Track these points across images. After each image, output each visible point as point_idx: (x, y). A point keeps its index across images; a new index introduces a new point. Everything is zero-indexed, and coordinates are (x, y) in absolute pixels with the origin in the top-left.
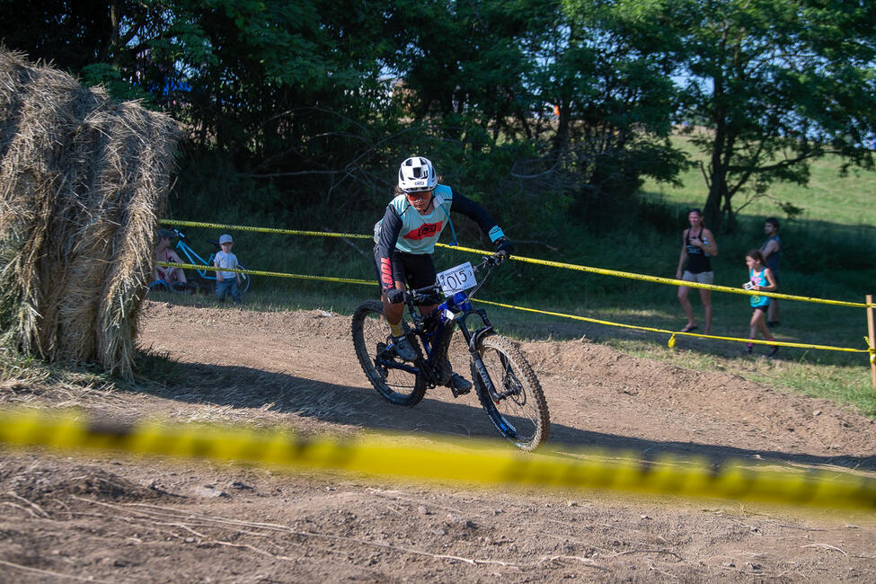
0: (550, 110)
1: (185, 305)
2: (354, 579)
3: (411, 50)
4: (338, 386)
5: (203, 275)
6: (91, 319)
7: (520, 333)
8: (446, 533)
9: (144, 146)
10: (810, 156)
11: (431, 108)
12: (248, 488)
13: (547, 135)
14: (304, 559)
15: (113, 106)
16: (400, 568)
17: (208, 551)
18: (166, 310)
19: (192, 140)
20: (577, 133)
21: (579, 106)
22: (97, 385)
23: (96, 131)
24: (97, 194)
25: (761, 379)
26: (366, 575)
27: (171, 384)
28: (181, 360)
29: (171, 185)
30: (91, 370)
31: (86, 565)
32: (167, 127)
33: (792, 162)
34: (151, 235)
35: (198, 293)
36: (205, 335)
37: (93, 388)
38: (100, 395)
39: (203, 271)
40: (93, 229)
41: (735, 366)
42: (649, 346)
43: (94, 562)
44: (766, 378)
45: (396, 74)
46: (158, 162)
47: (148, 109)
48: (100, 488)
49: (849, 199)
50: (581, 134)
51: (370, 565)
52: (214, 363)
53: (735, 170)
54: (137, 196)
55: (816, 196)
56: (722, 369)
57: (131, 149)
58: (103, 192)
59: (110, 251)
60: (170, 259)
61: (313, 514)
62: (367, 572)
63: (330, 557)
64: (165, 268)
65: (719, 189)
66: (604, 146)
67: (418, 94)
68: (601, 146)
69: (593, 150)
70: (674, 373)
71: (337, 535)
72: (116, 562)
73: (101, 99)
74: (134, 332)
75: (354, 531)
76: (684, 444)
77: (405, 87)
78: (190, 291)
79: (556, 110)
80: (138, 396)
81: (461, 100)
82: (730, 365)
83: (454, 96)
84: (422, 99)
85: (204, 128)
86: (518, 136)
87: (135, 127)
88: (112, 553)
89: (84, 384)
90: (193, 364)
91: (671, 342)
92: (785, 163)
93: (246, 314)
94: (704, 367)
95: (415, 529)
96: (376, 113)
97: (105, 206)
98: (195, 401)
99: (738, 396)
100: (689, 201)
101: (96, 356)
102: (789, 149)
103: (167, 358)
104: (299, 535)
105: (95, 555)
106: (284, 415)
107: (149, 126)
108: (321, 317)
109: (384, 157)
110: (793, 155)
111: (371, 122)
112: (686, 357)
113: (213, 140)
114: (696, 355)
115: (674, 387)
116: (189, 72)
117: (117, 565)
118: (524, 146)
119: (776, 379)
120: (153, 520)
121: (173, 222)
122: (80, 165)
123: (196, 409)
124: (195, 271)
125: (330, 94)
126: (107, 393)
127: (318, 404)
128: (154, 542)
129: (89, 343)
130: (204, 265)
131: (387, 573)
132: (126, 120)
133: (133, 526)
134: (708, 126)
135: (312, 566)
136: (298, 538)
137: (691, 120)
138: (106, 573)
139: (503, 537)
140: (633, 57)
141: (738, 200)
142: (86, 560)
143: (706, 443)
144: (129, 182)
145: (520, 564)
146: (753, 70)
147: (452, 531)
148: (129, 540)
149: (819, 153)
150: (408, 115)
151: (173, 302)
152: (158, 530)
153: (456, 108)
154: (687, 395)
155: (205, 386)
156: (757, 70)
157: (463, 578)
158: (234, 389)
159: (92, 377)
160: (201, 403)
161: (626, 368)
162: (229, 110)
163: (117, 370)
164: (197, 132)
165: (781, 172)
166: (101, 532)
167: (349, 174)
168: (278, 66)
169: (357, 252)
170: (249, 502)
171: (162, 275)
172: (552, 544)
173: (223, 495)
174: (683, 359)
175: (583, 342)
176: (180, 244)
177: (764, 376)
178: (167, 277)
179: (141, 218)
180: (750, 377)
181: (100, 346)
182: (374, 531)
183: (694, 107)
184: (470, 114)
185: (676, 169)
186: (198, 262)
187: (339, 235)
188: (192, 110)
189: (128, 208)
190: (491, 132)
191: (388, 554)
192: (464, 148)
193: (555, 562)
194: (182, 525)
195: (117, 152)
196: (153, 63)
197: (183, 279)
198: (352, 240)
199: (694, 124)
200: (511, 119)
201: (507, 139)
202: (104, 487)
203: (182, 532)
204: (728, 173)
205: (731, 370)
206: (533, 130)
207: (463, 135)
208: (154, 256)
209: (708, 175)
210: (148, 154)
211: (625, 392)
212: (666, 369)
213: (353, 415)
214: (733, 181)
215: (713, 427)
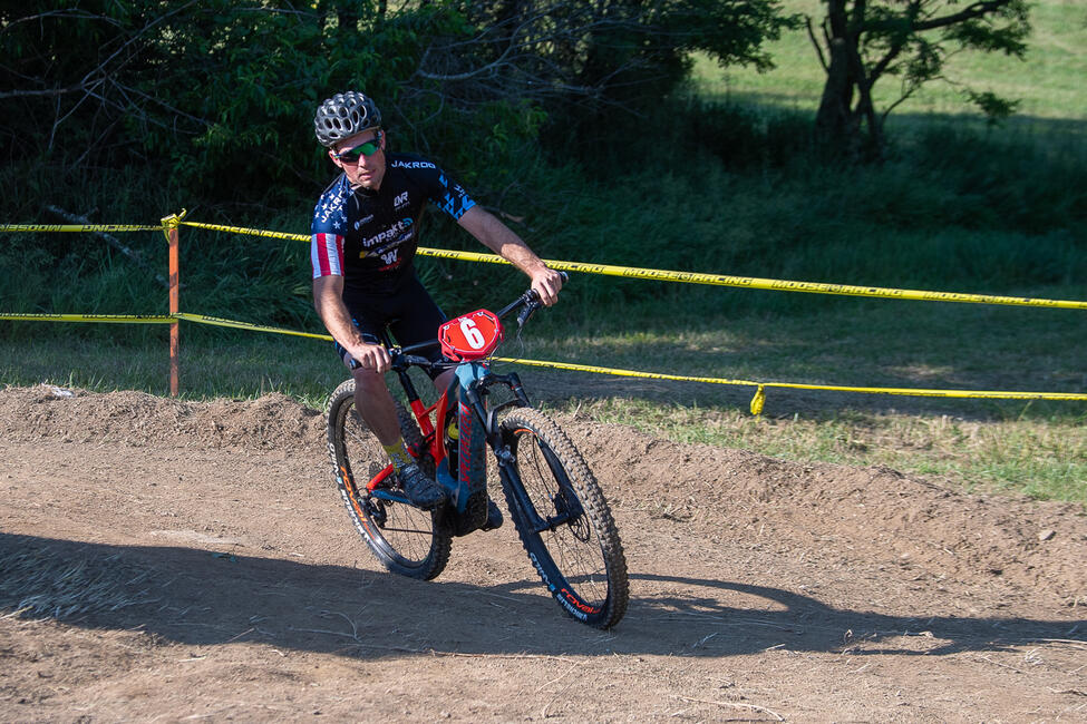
4: (93, 546)
41: (888, 441)
42: (714, 413)
53: (876, 29)
55: (1051, 63)
56: (863, 449)
65: (847, 74)
70: (760, 472)
82: (878, 439)
91: (757, 404)
92: (978, 8)
108: (50, 398)
112: (790, 428)
114: (811, 426)
115: (762, 499)
119: (970, 462)
127: (54, 590)
161: (666, 466)
174: (782, 434)
175: (578, 418)
180: (914, 464)
204: (863, 36)
211: (666, 516)
212: (746, 465)
213: (124, 608)
214: (873, 53)
215: (843, 576)
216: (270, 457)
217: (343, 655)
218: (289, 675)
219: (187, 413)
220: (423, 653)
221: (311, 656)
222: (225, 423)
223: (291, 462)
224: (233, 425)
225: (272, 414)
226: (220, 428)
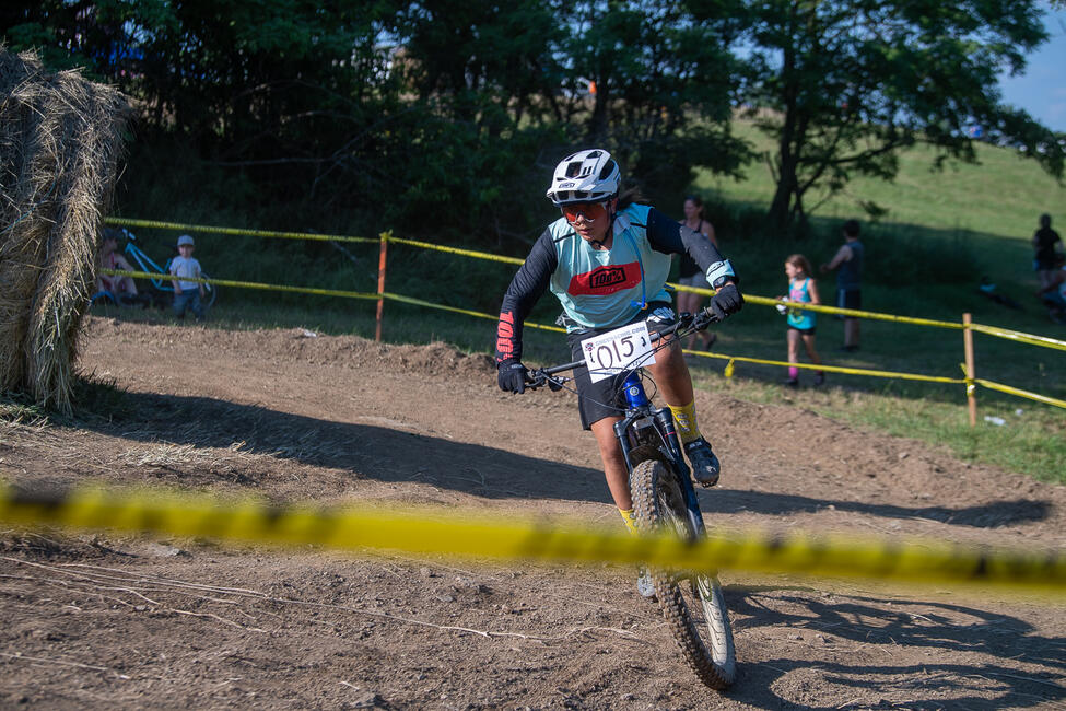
0: (584, 86)
1: (136, 322)
2: (341, 655)
3: (415, 12)
4: (324, 422)
5: (158, 286)
6: (20, 337)
7: (547, 357)
8: (455, 600)
9: (86, 127)
10: (897, 146)
11: (439, 82)
12: (212, 545)
13: (580, 118)
14: (281, 631)
15: (48, 76)
16: (398, 641)
17: (163, 622)
18: (112, 329)
19: (146, 119)
20: (616, 116)
21: (620, 82)
22: (26, 419)
23: (25, 108)
24: (27, 185)
25: (837, 415)
26: (356, 651)
27: (118, 418)
28: (130, 389)
29: (118, 174)
30: (19, 401)
31: (12, 639)
32: (115, 103)
33: (876, 153)
34: (93, 235)
35: (151, 308)
36: (161, 359)
37: (22, 422)
38: (30, 432)
39: (157, 281)
40: (23, 227)
41: (805, 398)
42: (703, 374)
43: (22, 635)
44: (842, 414)
45: (397, 40)
46: (102, 145)
47: (91, 80)
48: (30, 545)
49: (944, 199)
50: (621, 117)
51: (361, 638)
52: (171, 392)
53: (808, 161)
54: (76, 186)
55: (905, 194)
56: (790, 402)
57: (69, 128)
58: (35, 181)
59: (43, 255)
60: (117, 266)
61: (293, 576)
62: (358, 646)
63: (313, 628)
64: (111, 276)
65: (789, 185)
66: (650, 131)
67: (423, 65)
68: (646, 131)
69: (636, 136)
70: (731, 407)
71: (321, 602)
72: (50, 635)
73: (33, 68)
74: (73, 354)
75: (342, 597)
76: (743, 492)
77: (407, 57)
78: (141, 305)
79: (591, 86)
80: (78, 433)
81: (476, 74)
82: (799, 398)
83: (467, 69)
84: (429, 72)
85: (160, 104)
86: (546, 118)
87: (74, 102)
88: (44, 625)
89: (11, 418)
90: (146, 395)
91: (729, 370)
92: (868, 154)
93: (210, 333)
94: (768, 400)
95: (416, 595)
96: (372, 89)
97: (37, 199)
98: (148, 440)
99: (809, 435)
100: (753, 199)
101: (25, 382)
102: (873, 138)
103: (113, 387)
104: (275, 602)
105: (23, 626)
106: (257, 457)
107: (91, 101)
108: (303, 336)
109: (382, 142)
110: (878, 144)
111: (365, 99)
112: (746, 387)
113: (171, 120)
114: (759, 385)
115: (732, 423)
116: (141, 36)
117: (50, 638)
118: (554, 131)
119: (855, 415)
120: (96, 584)
121: (121, 221)
122: (6, 148)
123: (149, 449)
124: (147, 281)
125: (315, 64)
126: (38, 429)
127: (299, 443)
128: (96, 611)
129: (16, 366)
130: (159, 272)
131: (382, 648)
132: (63, 93)
133: (71, 590)
134: (776, 108)
135: (291, 639)
136: (274, 605)
137: (755, 101)
138: (37, 649)
139: (524, 605)
140: (685, 23)
141: (811, 198)
142: (12, 632)
143: (769, 491)
144: (66, 170)
145: (544, 637)
146: (830, 41)
147: (461, 597)
148: (65, 608)
149: (909, 141)
150: (412, 91)
151: (120, 319)
152: (101, 597)
153: (469, 83)
154: (747, 434)
155: (160, 421)
156: (835, 41)
157: (474, 653)
158: (196, 425)
159: (21, 409)
160: (155, 442)
162: (191, 85)
163: (52, 401)
164: (151, 110)
165: (864, 164)
166: (31, 599)
167: (338, 163)
168: (253, 28)
169: (347, 258)
170: (213, 562)
171: (107, 284)
172: (583, 612)
173: (182, 553)
174: (742, 390)
176: (130, 247)
177: (840, 411)
178: (113, 288)
179: (82, 214)
180: (823, 412)
181: (31, 371)
182: (367, 597)
183: (759, 85)
184: (487, 91)
185: (736, 161)
186: (152, 270)
187: (325, 237)
188: (144, 82)
189: (65, 202)
190: (512, 114)
191: (384, 625)
192: (479, 133)
193: (586, 634)
194: (131, 590)
195: (52, 133)
196: (97, 24)
197: (133, 289)
198: (342, 243)
199: (759, 105)
200: (537, 98)
201: (532, 122)
202: (34, 543)
203: (131, 598)
204: (799, 165)
205: (801, 404)
206: (563, 111)
207: (478, 117)
208: (98, 261)
209: (775, 166)
210: (89, 137)
212: (723, 403)
213: (342, 457)
214: (805, 174)
215: (779, 472)
216: (433, 380)
217: (475, 494)
218: (442, 503)
219: (385, 351)
220: (526, 496)
221: (454, 493)
222: (408, 358)
223: (447, 383)
224: (413, 359)
225: (437, 355)
226: (405, 361)
